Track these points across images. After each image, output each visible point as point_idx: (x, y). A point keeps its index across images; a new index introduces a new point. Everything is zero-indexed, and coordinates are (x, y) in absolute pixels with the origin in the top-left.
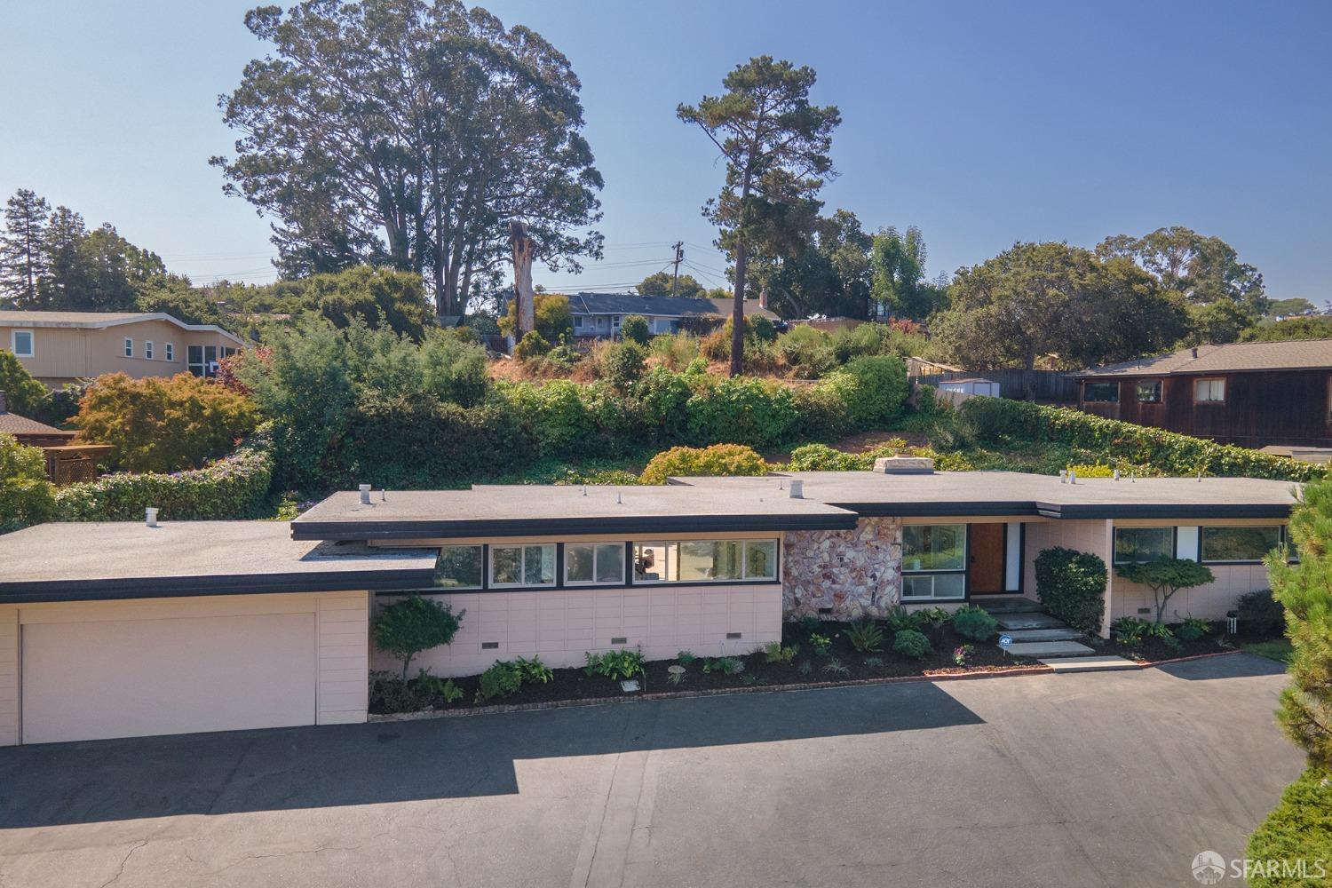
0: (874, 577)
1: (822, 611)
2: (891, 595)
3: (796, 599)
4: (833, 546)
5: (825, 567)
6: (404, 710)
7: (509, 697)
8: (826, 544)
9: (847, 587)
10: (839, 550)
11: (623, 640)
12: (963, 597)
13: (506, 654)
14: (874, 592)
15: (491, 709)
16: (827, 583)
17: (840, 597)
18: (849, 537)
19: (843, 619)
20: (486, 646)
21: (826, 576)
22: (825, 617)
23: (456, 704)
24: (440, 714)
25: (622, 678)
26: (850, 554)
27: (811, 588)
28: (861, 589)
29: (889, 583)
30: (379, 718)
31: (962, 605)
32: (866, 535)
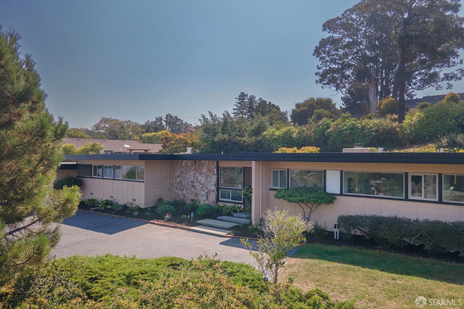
0: (207, 188)
1: (192, 200)
2: (213, 197)
5: (192, 182)
8: (192, 173)
9: (199, 191)
10: (196, 176)
11: (113, 197)
12: (242, 202)
13: (94, 197)
14: (207, 195)
16: (193, 189)
17: (197, 195)
20: (91, 194)
21: (193, 186)
26: (200, 178)
28: (203, 193)
29: (212, 191)
31: (239, 205)
32: (204, 170)
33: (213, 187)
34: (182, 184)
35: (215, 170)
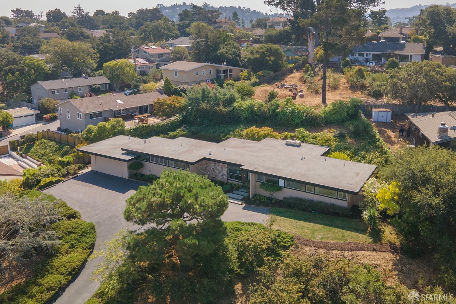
0: (222, 173)
5: (213, 169)
8: (213, 165)
9: (217, 174)
13: (152, 173)
14: (222, 176)
16: (214, 172)
18: (217, 164)
20: (150, 171)
26: (218, 167)
27: (211, 173)
28: (220, 175)
29: (225, 175)
30: (129, 179)
31: (240, 183)
32: (221, 164)
33: (225, 173)
34: (207, 169)
35: (227, 165)
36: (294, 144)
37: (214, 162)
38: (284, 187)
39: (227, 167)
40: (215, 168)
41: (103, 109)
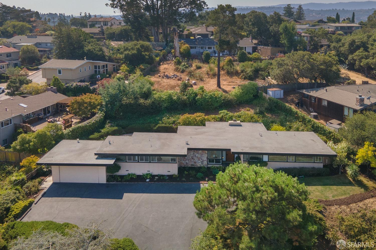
0: (202, 159)
1: (192, 165)
2: (205, 163)
3: (187, 163)
4: (194, 153)
5: (192, 157)
6: (111, 182)
7: (128, 181)
8: (192, 153)
9: (197, 161)
10: (195, 154)
11: (149, 171)
12: (221, 164)
13: (130, 172)
14: (202, 162)
15: (125, 183)
16: (193, 160)
17: (195, 162)
18: (197, 152)
19: (196, 167)
20: (127, 171)
21: (192, 159)
22: (192, 166)
23: (120, 181)
24: (117, 183)
25: (147, 178)
26: (197, 155)
27: (189, 161)
28: (199, 161)
29: (205, 160)
30: (108, 183)
31: (220, 165)
32: (200, 152)
33: (205, 159)
35: (207, 152)
36: (236, 124)
37: (193, 151)
38: (268, 161)
39: (207, 153)
40: (194, 156)
41: (13, 115)
